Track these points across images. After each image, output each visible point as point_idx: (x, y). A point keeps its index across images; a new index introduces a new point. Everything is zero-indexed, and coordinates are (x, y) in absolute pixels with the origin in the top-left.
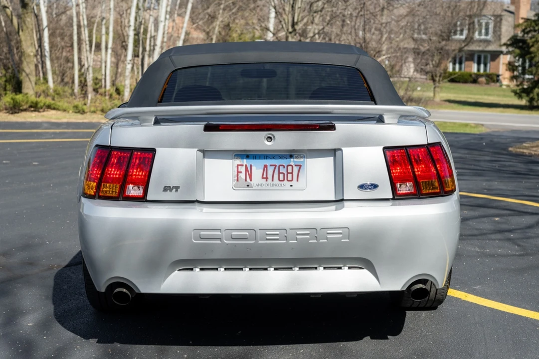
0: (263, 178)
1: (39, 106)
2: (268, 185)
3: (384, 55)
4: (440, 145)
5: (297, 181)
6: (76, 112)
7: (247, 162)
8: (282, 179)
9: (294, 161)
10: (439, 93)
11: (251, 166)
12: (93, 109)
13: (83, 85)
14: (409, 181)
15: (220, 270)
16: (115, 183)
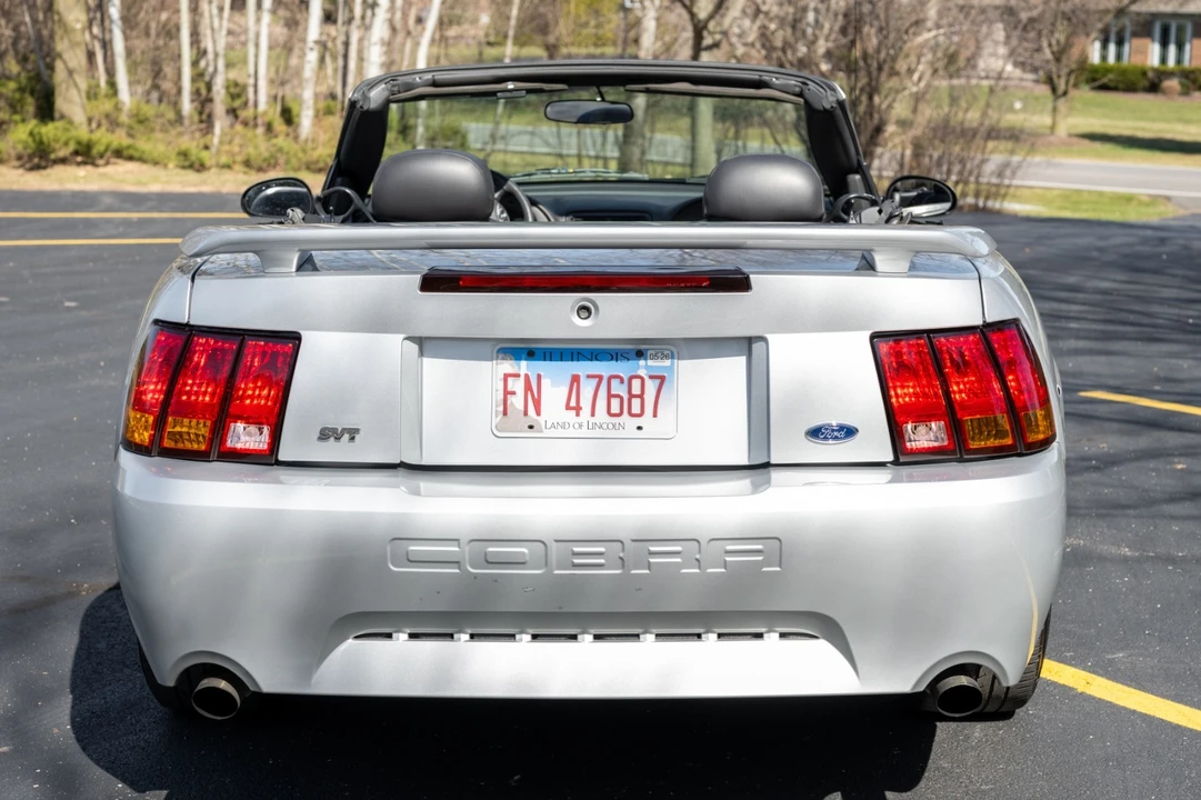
0: (568, 407)
1: (94, 152)
2: (580, 426)
3: (930, 30)
4: (1017, 326)
5: (655, 415)
6: (184, 167)
7: (528, 366)
8: (618, 411)
9: (647, 367)
10: (1066, 116)
11: (539, 377)
12: (224, 159)
13: (204, 101)
14: (937, 418)
15: (459, 639)
16: (204, 417)
